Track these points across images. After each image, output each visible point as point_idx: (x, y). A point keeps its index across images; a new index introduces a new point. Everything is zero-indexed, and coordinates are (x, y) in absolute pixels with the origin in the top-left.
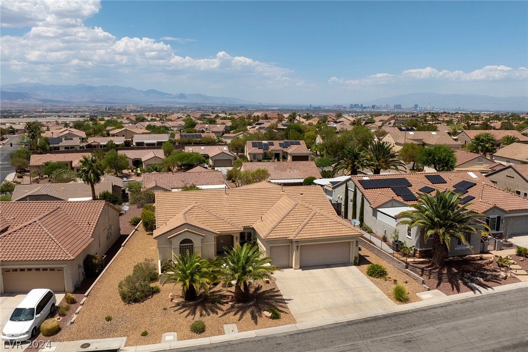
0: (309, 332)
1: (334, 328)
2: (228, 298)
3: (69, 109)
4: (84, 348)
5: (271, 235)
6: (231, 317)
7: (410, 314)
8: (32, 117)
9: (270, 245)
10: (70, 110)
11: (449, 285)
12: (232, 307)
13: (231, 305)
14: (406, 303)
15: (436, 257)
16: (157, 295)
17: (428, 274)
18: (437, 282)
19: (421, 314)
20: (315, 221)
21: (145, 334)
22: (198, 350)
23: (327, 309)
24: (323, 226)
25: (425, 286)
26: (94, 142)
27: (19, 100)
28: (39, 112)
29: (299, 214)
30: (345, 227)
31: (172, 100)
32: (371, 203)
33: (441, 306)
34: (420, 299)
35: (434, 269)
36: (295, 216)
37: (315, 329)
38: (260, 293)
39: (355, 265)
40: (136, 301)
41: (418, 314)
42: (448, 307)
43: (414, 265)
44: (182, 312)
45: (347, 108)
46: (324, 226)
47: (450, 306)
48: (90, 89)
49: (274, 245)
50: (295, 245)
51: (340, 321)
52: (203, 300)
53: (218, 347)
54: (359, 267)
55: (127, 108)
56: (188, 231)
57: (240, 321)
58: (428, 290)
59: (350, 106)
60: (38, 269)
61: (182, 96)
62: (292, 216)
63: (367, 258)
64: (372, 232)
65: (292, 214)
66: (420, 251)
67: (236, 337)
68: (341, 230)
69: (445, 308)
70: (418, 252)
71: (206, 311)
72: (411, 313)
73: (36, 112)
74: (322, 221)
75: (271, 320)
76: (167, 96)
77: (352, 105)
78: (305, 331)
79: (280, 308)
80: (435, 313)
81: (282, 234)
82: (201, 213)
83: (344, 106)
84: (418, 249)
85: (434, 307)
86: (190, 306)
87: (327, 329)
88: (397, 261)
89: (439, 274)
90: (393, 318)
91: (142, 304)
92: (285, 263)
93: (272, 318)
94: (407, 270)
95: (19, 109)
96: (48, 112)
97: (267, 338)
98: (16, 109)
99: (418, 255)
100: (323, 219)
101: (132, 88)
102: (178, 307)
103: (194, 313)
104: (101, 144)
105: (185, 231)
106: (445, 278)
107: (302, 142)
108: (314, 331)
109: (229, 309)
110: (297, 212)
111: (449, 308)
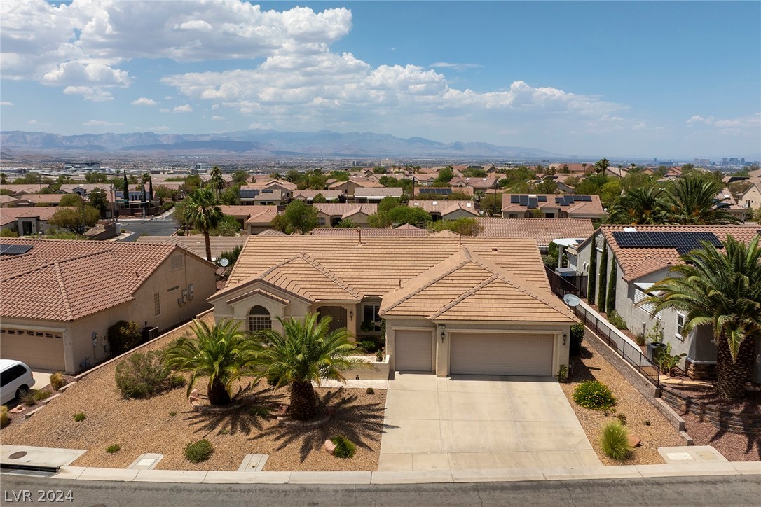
0: (388, 491)
1: (441, 490)
2: (281, 409)
3: (307, 163)
4: (13, 458)
5: (397, 308)
6: (269, 443)
7: (620, 488)
8: (258, 173)
9: (394, 328)
10: (308, 165)
11: (743, 440)
12: (281, 425)
13: (280, 421)
14: (624, 464)
15: (724, 378)
16: (177, 390)
17: (699, 411)
18: (716, 429)
19: (647, 490)
20: (489, 292)
21: (114, 450)
22: (172, 490)
23: (452, 453)
24: (500, 301)
25: (683, 434)
26: (300, 196)
27: (249, 151)
28: (270, 167)
29: (465, 278)
30: (543, 306)
31: (443, 151)
32: (626, 272)
33: (702, 481)
34: (661, 461)
35: (714, 403)
36: (456, 282)
37: (404, 486)
38: (345, 409)
39: (560, 382)
40: (138, 395)
41: (639, 490)
42: (718, 486)
43: (675, 391)
44: (195, 423)
45: (718, 164)
46: (503, 301)
47: (725, 485)
48: (336, 136)
49: (401, 328)
50: (439, 332)
51: (465, 479)
52: (241, 408)
53: (208, 490)
54: (566, 386)
55: (382, 162)
56: (259, 292)
57: (278, 453)
58: (688, 445)
59: (721, 160)
60: (30, 333)
61: (458, 146)
62: (450, 281)
63: (594, 372)
64: (626, 328)
65: (450, 278)
66: (696, 365)
67: (251, 479)
68: (534, 310)
69: (709, 487)
70: (692, 368)
71: (234, 426)
72: (624, 485)
73: (267, 167)
74: (502, 293)
75: (333, 457)
76: (436, 146)
77: (725, 159)
78: (380, 488)
79: (364, 439)
80: (680, 493)
81: (419, 309)
82: (303, 269)
83: (712, 161)
84: (693, 361)
85: (685, 482)
86: (215, 414)
87: (425, 490)
88: (644, 381)
89: (722, 413)
90: (579, 490)
91: (145, 401)
92: (423, 363)
93: (336, 454)
94: (658, 399)
95: (247, 163)
96: (281, 167)
97: (303, 490)
98: (244, 163)
99: (691, 372)
100: (505, 289)
101: (390, 135)
102: (196, 414)
103: (212, 427)
104: (308, 199)
105: (254, 293)
106: (735, 423)
107: (595, 197)
108: (399, 490)
109: (274, 427)
110: (462, 274)
111: (721, 487)
